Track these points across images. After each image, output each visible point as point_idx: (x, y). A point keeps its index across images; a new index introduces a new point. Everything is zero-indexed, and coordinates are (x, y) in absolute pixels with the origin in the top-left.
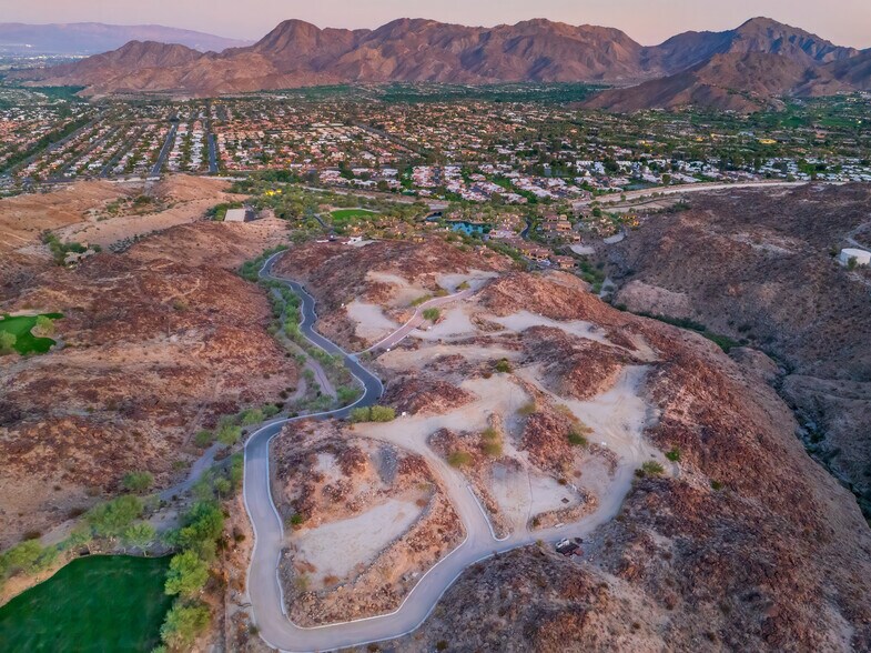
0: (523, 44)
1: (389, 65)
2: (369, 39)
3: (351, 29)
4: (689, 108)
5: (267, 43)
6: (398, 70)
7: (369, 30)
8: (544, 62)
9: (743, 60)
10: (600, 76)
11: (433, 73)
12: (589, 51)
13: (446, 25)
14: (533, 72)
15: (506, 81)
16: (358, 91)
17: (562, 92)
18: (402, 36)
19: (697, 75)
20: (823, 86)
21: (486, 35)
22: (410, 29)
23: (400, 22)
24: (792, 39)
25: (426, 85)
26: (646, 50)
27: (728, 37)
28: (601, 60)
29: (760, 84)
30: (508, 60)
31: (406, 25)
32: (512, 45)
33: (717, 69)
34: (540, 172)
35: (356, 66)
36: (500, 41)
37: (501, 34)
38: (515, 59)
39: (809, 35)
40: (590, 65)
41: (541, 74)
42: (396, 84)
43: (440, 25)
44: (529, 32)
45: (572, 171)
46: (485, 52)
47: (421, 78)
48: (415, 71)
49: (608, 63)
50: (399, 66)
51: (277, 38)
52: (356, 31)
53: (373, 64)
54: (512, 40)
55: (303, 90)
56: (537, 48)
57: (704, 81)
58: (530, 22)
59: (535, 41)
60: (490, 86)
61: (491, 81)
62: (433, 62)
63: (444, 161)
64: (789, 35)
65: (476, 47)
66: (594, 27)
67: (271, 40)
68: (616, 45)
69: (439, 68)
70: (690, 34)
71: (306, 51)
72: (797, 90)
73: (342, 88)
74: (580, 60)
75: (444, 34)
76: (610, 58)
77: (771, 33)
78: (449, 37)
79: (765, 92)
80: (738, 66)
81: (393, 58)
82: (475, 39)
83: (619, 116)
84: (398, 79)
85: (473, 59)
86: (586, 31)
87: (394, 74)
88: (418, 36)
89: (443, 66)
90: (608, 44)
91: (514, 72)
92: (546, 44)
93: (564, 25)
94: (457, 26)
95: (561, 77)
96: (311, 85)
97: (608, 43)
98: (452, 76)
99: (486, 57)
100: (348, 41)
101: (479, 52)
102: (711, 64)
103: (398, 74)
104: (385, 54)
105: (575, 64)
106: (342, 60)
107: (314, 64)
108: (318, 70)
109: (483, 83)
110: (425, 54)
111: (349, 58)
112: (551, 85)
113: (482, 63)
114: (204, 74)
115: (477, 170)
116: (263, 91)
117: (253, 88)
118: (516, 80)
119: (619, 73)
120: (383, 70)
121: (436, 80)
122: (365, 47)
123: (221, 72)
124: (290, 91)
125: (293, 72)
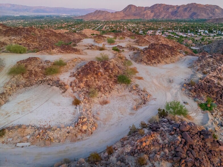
0: (189, 9)
2: (148, 9)
3: (144, 7)
6: (155, 16)
7: (148, 7)
8: (194, 14)
10: (211, 17)
11: (164, 16)
14: (191, 16)
15: (183, 18)
18: (156, 8)
21: (178, 7)
22: (159, 6)
23: (157, 4)
25: (161, 19)
30: (184, 13)
31: (158, 5)
32: (185, 10)
35: (144, 15)
36: (182, 9)
37: (183, 7)
38: (186, 13)
40: (208, 14)
41: (193, 17)
43: (166, 5)
44: (190, 6)
46: (178, 11)
47: (160, 18)
48: (159, 16)
50: (155, 15)
51: (127, 9)
53: (149, 14)
54: (185, 8)
56: (192, 10)
58: (191, 4)
61: (179, 18)
62: (164, 14)
63: (157, 30)
65: (176, 10)
66: (210, 5)
67: (125, 9)
68: (216, 10)
71: (133, 12)
73: (140, 19)
74: (205, 13)
76: (215, 13)
81: (154, 13)
82: (175, 8)
84: (154, 18)
85: (175, 13)
86: (207, 6)
87: (153, 17)
88: (161, 8)
89: (166, 15)
90: (214, 9)
91: (186, 16)
92: (195, 9)
93: (201, 5)
94: (171, 5)
95: (199, 17)
96: (133, 19)
98: (168, 17)
99: (178, 12)
100: (143, 9)
104: (152, 12)
105: (203, 14)
106: (141, 13)
107: (135, 15)
108: (135, 16)
109: (176, 18)
110: (162, 12)
111: (143, 13)
112: (196, 19)
113: (177, 14)
114: (109, 16)
115: (167, 31)
116: (121, 20)
117: (119, 19)
118: (186, 18)
119: (217, 17)
120: (151, 16)
121: (164, 18)
122: (147, 11)
123: (113, 16)
124: (127, 20)
125: (129, 16)
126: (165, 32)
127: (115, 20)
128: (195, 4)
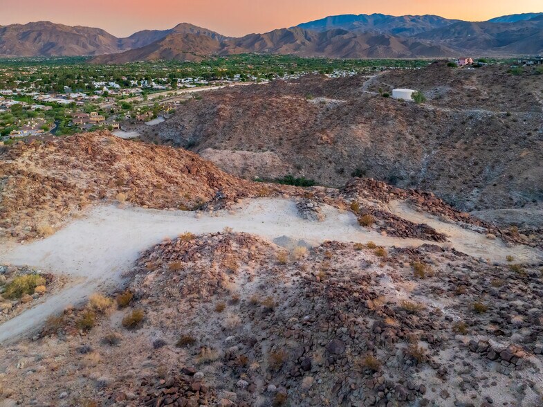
0: (34, 35)
4: (161, 60)
10: (93, 52)
12: (83, 39)
14: (43, 51)
19: (161, 44)
20: (233, 50)
24: (205, 33)
26: (120, 40)
28: (92, 44)
29: (198, 49)
32: (25, 36)
33: (171, 42)
34: (62, 91)
38: (28, 44)
39: (212, 32)
41: (49, 52)
44: (38, 28)
45: (91, 88)
49: (97, 46)
54: (24, 33)
56: (44, 37)
57: (165, 47)
59: (43, 33)
61: (9, 56)
64: (202, 31)
68: (100, 37)
70: (146, 31)
72: (220, 52)
74: (77, 44)
76: (98, 43)
77: (192, 30)
79: (203, 53)
80: (183, 41)
83: (115, 65)
86: (78, 29)
91: (28, 51)
92: (51, 35)
93: (63, 26)
95: (65, 53)
97: (95, 36)
99: (4, 42)
102: (167, 39)
105: (74, 46)
119: (105, 51)
128: (48, 23)
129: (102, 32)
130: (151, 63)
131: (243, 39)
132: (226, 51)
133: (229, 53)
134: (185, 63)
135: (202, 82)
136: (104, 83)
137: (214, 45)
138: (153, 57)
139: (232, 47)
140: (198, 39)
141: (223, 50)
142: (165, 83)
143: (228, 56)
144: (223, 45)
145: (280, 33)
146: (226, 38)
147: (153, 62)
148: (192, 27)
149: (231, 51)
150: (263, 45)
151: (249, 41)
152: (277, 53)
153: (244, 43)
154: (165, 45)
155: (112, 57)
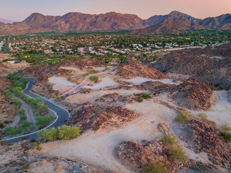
0: (108, 19)
1: (68, 26)
2: (61, 18)
3: (55, 16)
4: (161, 33)
5: (27, 20)
6: (70, 27)
7: (60, 16)
8: (115, 24)
9: (174, 20)
10: (132, 28)
11: (82, 28)
12: (128, 21)
13: (84, 14)
14: (112, 27)
16: (58, 33)
17: (121, 32)
18: (71, 17)
19: (162, 24)
20: (197, 27)
21: (97, 17)
22: (73, 15)
23: (70, 13)
24: (185, 16)
25: (79, 31)
26: (144, 21)
27: (167, 16)
28: (132, 23)
29: (180, 26)
30: (104, 24)
31: (72, 14)
32: (105, 19)
33: (167, 23)
34: (122, 48)
35: (57, 26)
36: (101, 18)
37: (102, 16)
38: (106, 23)
39: (189, 16)
40: (128, 24)
41: (114, 27)
42: (70, 31)
43: (82, 14)
44: (110, 15)
45: (132, 47)
46: (97, 21)
47: (78, 29)
48: (76, 27)
49: (134, 24)
50: (71, 26)
51: (31, 19)
52: (57, 17)
53: (63, 26)
55: (40, 33)
56: (112, 20)
57: (164, 25)
58: (110, 13)
59: (112, 18)
60: (100, 31)
61: (99, 29)
62: (81, 25)
63: (88, 46)
64: (183, 15)
65: (95, 20)
66: (129, 14)
67: (29, 19)
68: (135, 19)
69: (83, 26)
70: (156, 16)
71: (40, 22)
72: (190, 28)
73: (53, 32)
74: (126, 23)
75: (84, 17)
76: (134, 23)
77: (178, 15)
78: (86, 17)
79: (181, 29)
80: (172, 22)
81: (69, 23)
82: (94, 18)
83: (141, 35)
84: (71, 30)
85: (93, 24)
86: (126, 15)
87: (69, 29)
88: (76, 17)
91: (106, 27)
92: (115, 19)
93: (120, 14)
94: (88, 15)
95: (121, 28)
96: (42, 32)
97: (133, 19)
98: (87, 28)
99: (97, 23)
100: (54, 19)
101: (95, 22)
102: (165, 21)
103: (71, 28)
104: (66, 22)
105: (124, 24)
106: (52, 25)
107: (44, 26)
108: (45, 28)
109: (97, 30)
110: (79, 22)
111: (55, 24)
112: (118, 30)
113: (96, 25)
114: (7, 29)
115: (100, 48)
116: (27, 34)
117: (23, 33)
118: (107, 29)
119: (137, 27)
120: (65, 27)
121: (83, 30)
122: (60, 21)
123: (13, 29)
124: (36, 34)
125: (36, 28)
126: (99, 49)
127: (18, 34)
128: (114, 12)
129: (136, 17)
130: (156, 34)
131: (204, 20)
132: (193, 28)
133: (195, 29)
134: (172, 35)
135: (176, 45)
136: (137, 45)
137: (188, 24)
138: (158, 31)
139: (197, 25)
140: (180, 21)
141: (192, 27)
142: (160, 45)
143: (194, 30)
144: (192, 24)
145: (225, 17)
146: (195, 19)
147: (158, 34)
148: (179, 13)
149: (196, 28)
150: (214, 24)
151: (207, 21)
152: (220, 29)
153: (204, 23)
154: (164, 24)
155: (140, 30)
